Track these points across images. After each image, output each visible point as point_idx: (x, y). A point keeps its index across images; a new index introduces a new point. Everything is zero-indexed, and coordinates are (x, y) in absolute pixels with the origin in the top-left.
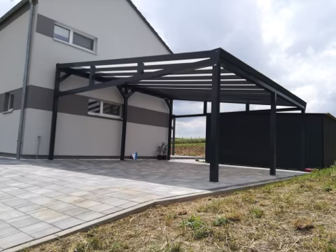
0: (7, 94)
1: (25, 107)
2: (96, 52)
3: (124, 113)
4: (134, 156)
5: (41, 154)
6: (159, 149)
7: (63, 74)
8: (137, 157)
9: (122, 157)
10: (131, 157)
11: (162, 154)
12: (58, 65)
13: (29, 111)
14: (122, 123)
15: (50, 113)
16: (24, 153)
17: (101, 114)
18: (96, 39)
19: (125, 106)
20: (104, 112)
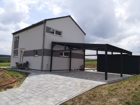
0: (34, 50)
1: (43, 55)
2: (62, 36)
3: (70, 56)
4: (73, 69)
5: (48, 70)
6: (81, 67)
7: (54, 44)
8: (74, 70)
9: (70, 70)
10: (72, 70)
11: (82, 69)
12: (52, 42)
13: (45, 57)
14: (70, 58)
15: (50, 57)
16: (43, 70)
17: (63, 56)
18: (62, 32)
19: (71, 53)
20: (64, 55)
